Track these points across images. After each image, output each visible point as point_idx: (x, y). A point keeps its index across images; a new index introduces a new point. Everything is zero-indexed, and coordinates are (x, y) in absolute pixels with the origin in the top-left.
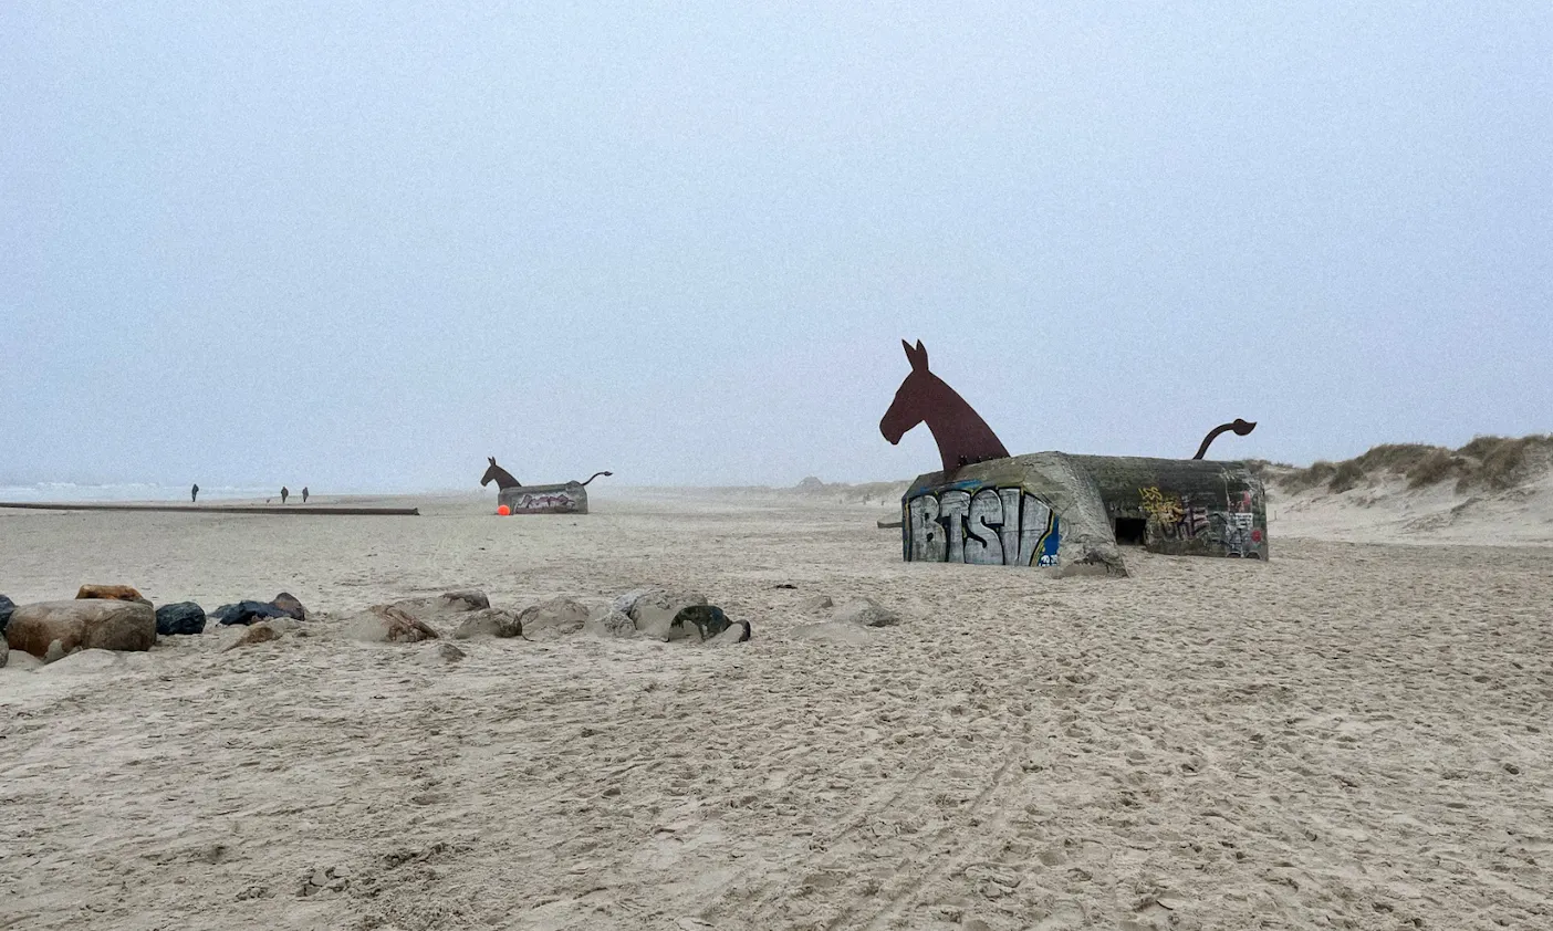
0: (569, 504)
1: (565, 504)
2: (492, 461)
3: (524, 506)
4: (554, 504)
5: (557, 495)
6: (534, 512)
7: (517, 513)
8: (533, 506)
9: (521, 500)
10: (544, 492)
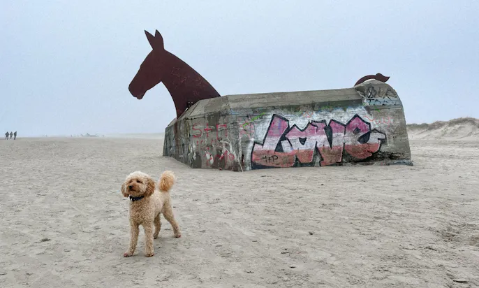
0: (374, 139)
1: (365, 138)
2: (156, 40)
3: (270, 145)
4: (342, 139)
5: (345, 116)
6: (298, 162)
7: (255, 166)
8: (293, 146)
9: (261, 130)
10: (315, 107)
